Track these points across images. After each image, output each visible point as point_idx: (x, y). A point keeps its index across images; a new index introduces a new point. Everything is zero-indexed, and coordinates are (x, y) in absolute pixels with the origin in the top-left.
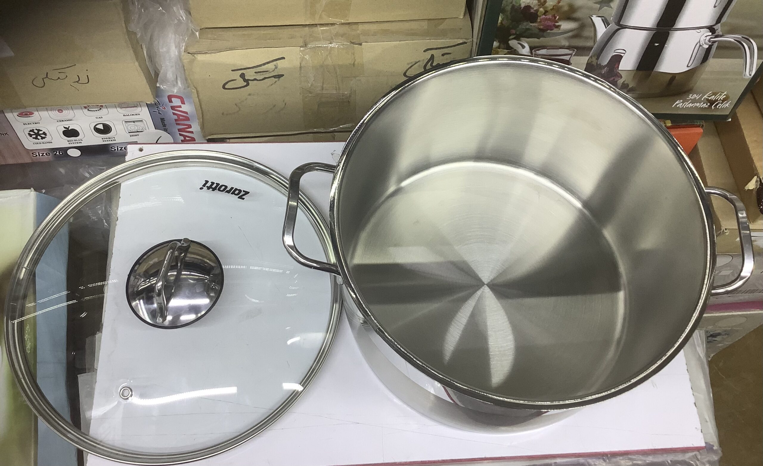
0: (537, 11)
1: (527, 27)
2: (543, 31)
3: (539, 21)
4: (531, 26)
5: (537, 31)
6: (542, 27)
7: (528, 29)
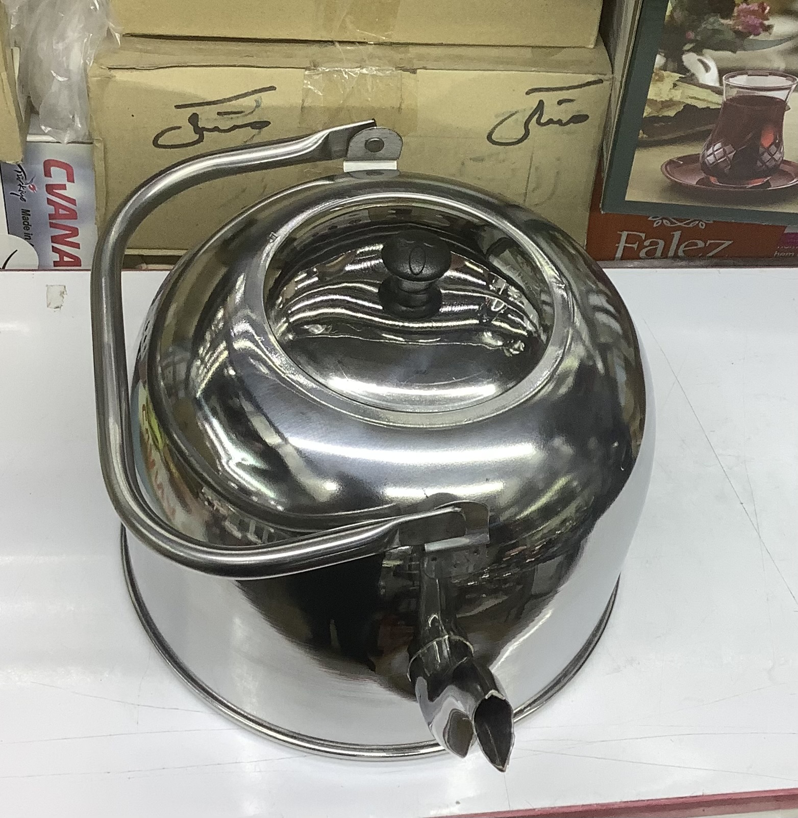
1: (717, 26)
2: (741, 35)
3: (735, 14)
4: (722, 24)
5: (730, 36)
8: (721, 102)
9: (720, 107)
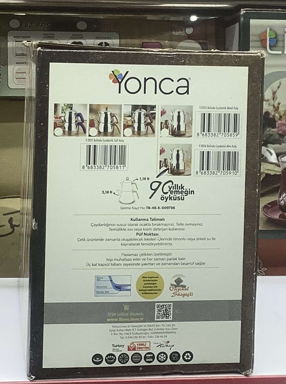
0: (274, 116)
1: (270, 133)
2: (282, 136)
3: (277, 126)
4: (273, 131)
5: (277, 137)
6: (280, 132)
7: (271, 135)
8: (280, 171)
9: (280, 173)
